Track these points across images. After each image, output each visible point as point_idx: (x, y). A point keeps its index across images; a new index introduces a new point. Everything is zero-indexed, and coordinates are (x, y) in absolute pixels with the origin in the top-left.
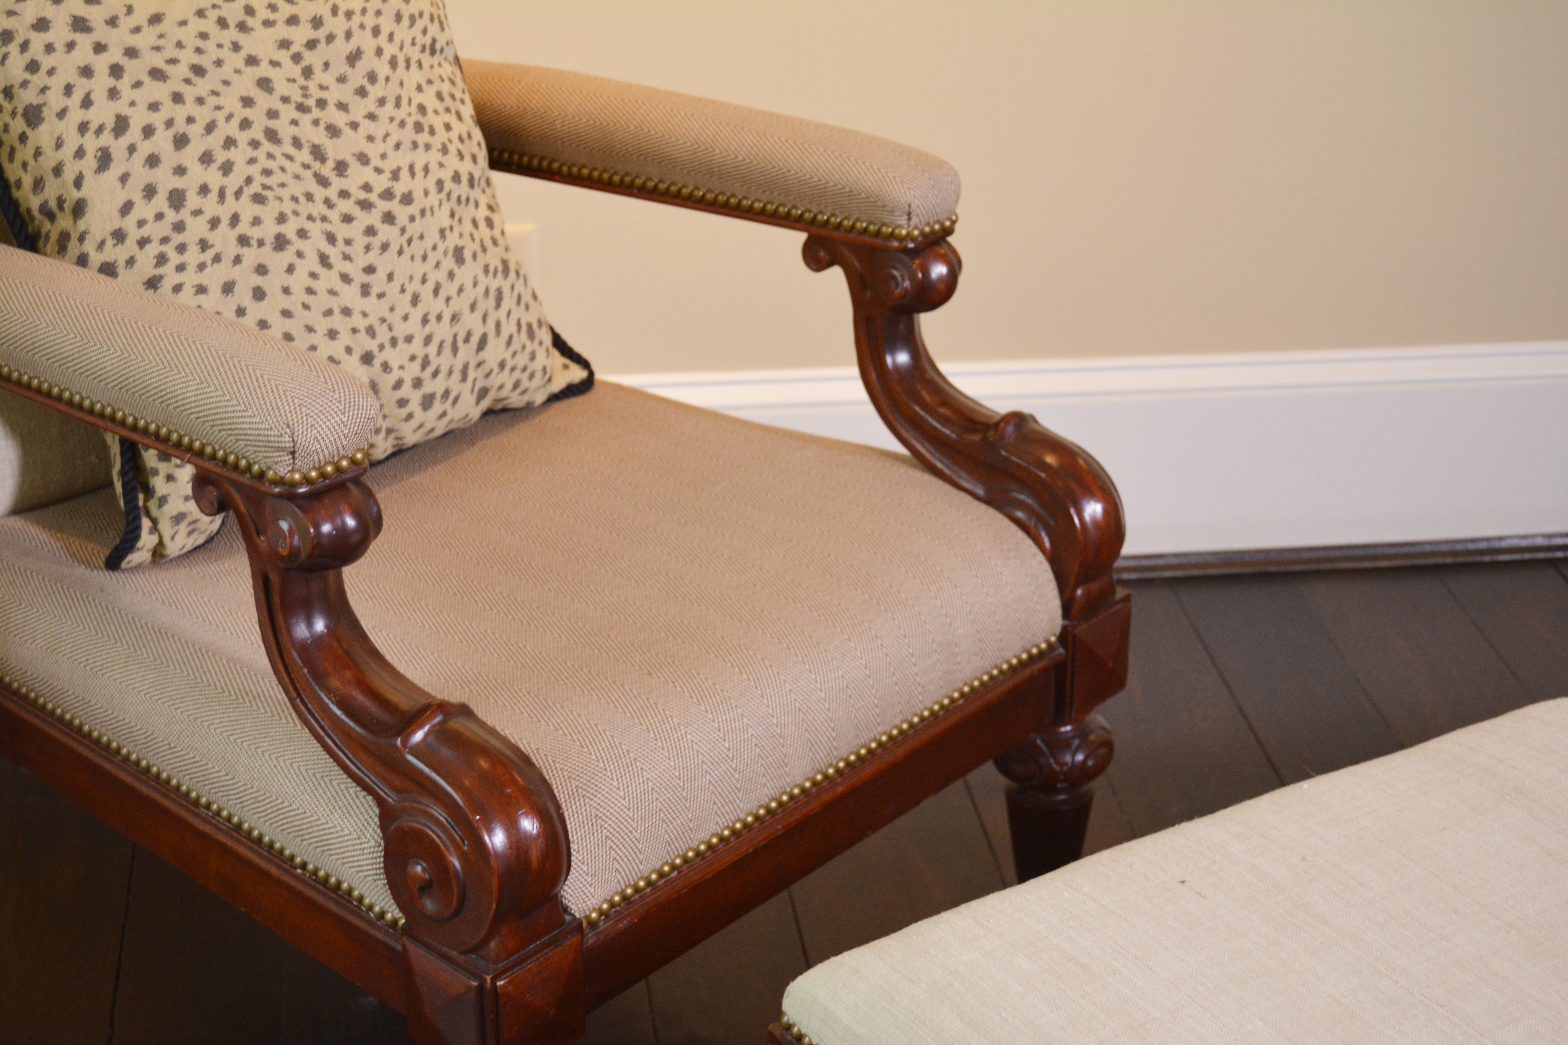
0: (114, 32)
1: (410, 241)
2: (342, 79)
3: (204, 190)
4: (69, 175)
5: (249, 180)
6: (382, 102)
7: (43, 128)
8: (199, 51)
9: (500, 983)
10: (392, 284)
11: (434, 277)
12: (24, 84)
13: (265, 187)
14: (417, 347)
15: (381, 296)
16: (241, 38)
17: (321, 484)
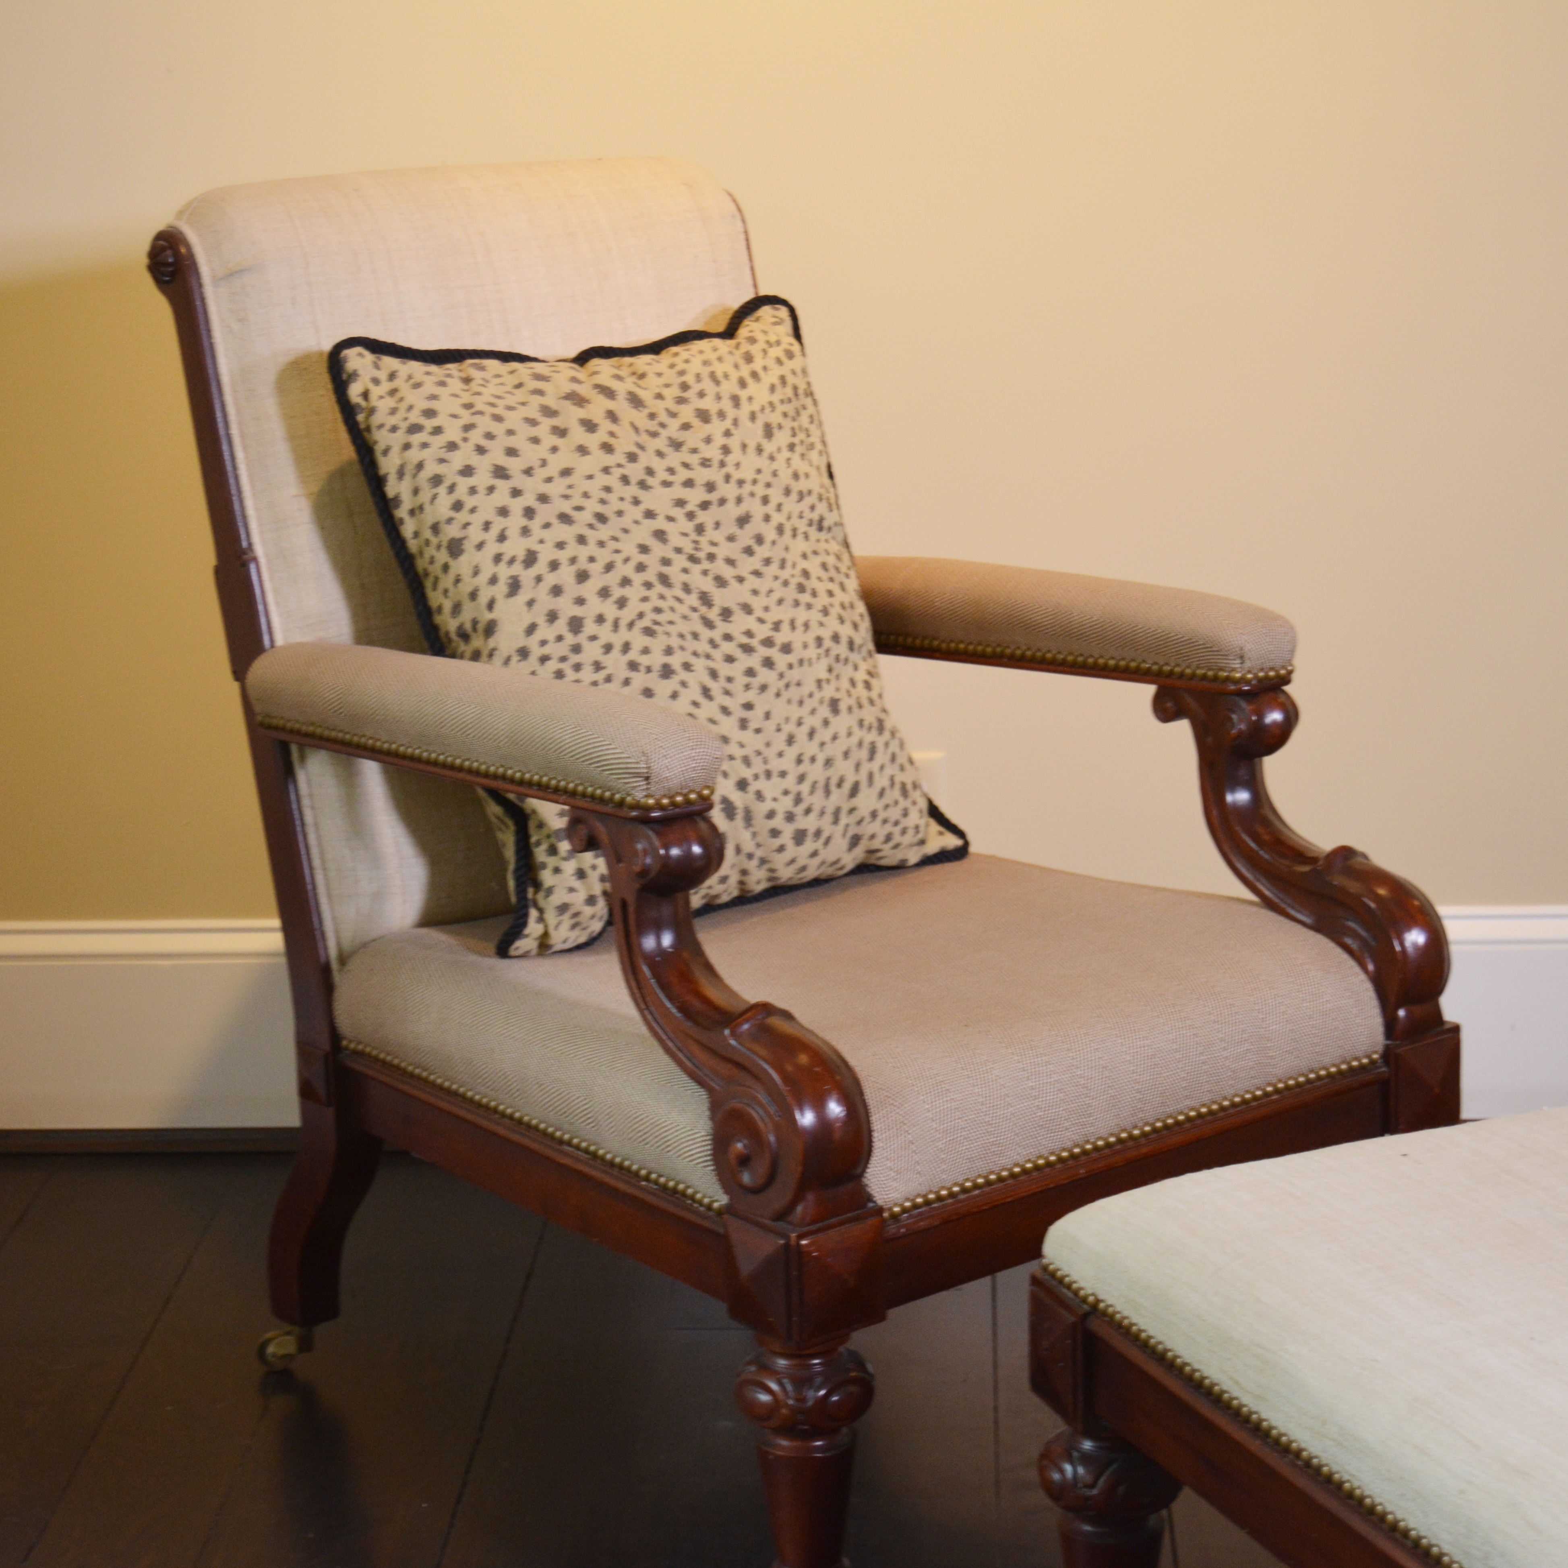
0: (529, 480)
1: (787, 686)
2: (731, 539)
3: (600, 619)
4: (483, 599)
5: (641, 615)
6: (767, 561)
7: (463, 558)
8: (603, 502)
9: (804, 1242)
10: (767, 722)
11: (810, 722)
12: (450, 521)
13: (656, 623)
14: (790, 782)
15: (758, 731)
16: (641, 494)
17: (671, 812)
